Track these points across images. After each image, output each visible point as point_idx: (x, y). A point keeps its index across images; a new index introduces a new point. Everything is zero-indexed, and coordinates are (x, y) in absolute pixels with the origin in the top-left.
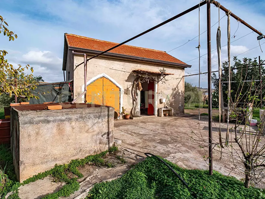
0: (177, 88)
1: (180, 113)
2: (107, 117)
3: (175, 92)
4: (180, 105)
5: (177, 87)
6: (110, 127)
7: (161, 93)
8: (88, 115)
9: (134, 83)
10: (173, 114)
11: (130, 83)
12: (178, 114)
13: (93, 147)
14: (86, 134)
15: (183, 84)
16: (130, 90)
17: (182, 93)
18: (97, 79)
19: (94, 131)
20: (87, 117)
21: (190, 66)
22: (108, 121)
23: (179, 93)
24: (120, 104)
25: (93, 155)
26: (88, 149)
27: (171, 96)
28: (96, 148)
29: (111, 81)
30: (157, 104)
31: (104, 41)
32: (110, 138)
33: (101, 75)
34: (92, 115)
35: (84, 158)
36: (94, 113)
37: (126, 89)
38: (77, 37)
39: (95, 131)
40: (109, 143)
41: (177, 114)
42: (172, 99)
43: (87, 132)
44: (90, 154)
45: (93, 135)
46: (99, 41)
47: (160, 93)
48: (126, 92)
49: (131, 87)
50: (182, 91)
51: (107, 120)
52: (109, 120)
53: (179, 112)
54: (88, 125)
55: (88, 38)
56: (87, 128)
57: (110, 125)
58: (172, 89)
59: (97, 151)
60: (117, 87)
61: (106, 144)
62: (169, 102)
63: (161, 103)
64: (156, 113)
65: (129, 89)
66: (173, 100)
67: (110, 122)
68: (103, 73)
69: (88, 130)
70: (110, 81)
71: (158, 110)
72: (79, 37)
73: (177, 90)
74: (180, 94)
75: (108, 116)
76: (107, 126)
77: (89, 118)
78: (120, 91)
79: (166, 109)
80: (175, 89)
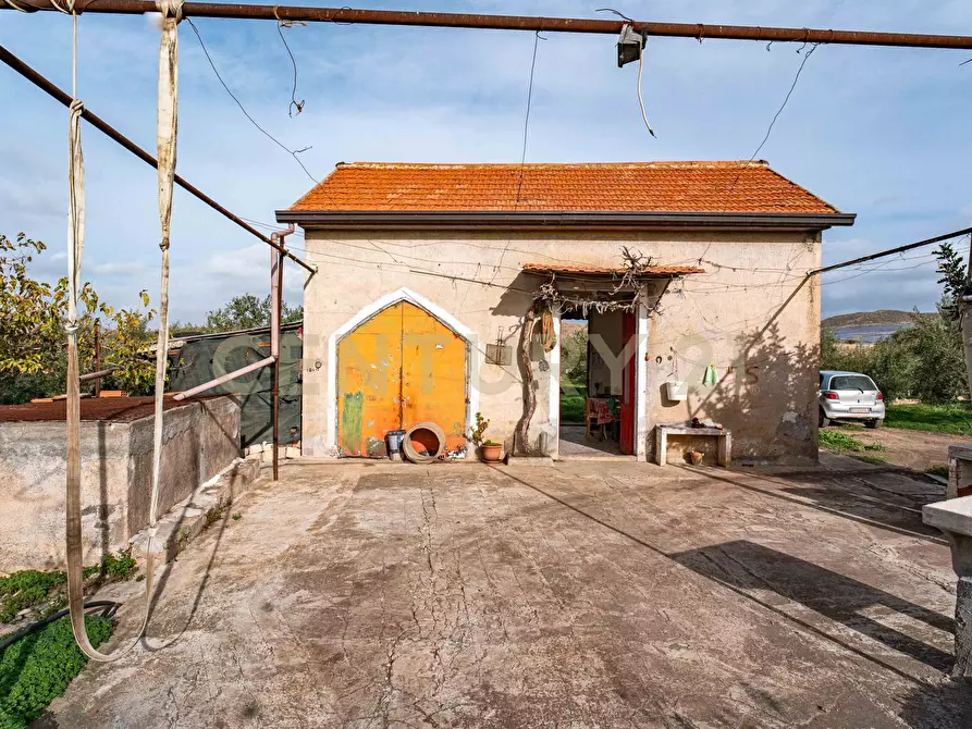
0: (767, 334)
1: (788, 453)
2: (96, 456)
3: (753, 352)
4: (790, 417)
5: (771, 325)
6: (109, 489)
7: (670, 358)
8: (23, 444)
9: (527, 319)
10: (728, 459)
11: (514, 320)
12: (773, 458)
13: (42, 547)
14: (15, 505)
15: (811, 313)
16: (511, 347)
17: (800, 355)
18: (381, 311)
19: (43, 498)
20: (18, 451)
21: (848, 220)
22: (103, 470)
23: (785, 356)
24: (467, 401)
25: (42, 571)
26: (22, 550)
27: (729, 372)
28: (53, 553)
29: (434, 316)
30: (648, 405)
31: (465, 165)
32: (112, 526)
33: (395, 297)
34: (36, 447)
35: (8, 576)
36: (45, 439)
37: (494, 343)
38: (374, 170)
39: (48, 497)
40: (105, 545)
41: (767, 458)
42: (738, 383)
43: (19, 496)
44: (29, 568)
45: (40, 510)
46: (447, 168)
47: (665, 358)
48: (496, 356)
49: (518, 335)
50: (801, 348)
51: (98, 464)
52: (108, 466)
53: (781, 449)
54: (22, 478)
55: (409, 165)
56: (17, 485)
57: (110, 482)
58: (740, 338)
59: (57, 564)
60: (457, 335)
61: (94, 546)
62: (719, 400)
63: (668, 401)
64: (641, 446)
65: (508, 343)
66: (742, 391)
67: (109, 474)
68: (404, 289)
69: (21, 493)
70: (429, 314)
71: (653, 436)
72: (378, 167)
73: (768, 342)
74: (792, 362)
75: (102, 452)
76: (98, 485)
77: (26, 455)
78: (469, 350)
79: (693, 432)
80: (758, 337)
